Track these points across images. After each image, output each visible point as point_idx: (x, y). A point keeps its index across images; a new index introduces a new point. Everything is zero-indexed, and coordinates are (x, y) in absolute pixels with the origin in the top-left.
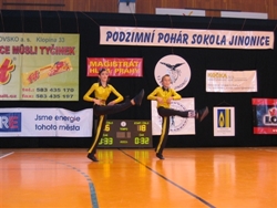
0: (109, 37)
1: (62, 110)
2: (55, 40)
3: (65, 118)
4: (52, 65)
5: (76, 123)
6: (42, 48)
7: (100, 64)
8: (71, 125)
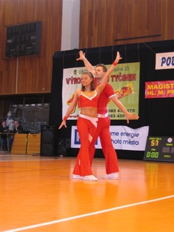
0: (163, 62)
1: (126, 127)
2: (122, 69)
3: (128, 134)
4: (120, 90)
5: (135, 139)
6: (113, 76)
7: (156, 87)
8: (132, 140)
